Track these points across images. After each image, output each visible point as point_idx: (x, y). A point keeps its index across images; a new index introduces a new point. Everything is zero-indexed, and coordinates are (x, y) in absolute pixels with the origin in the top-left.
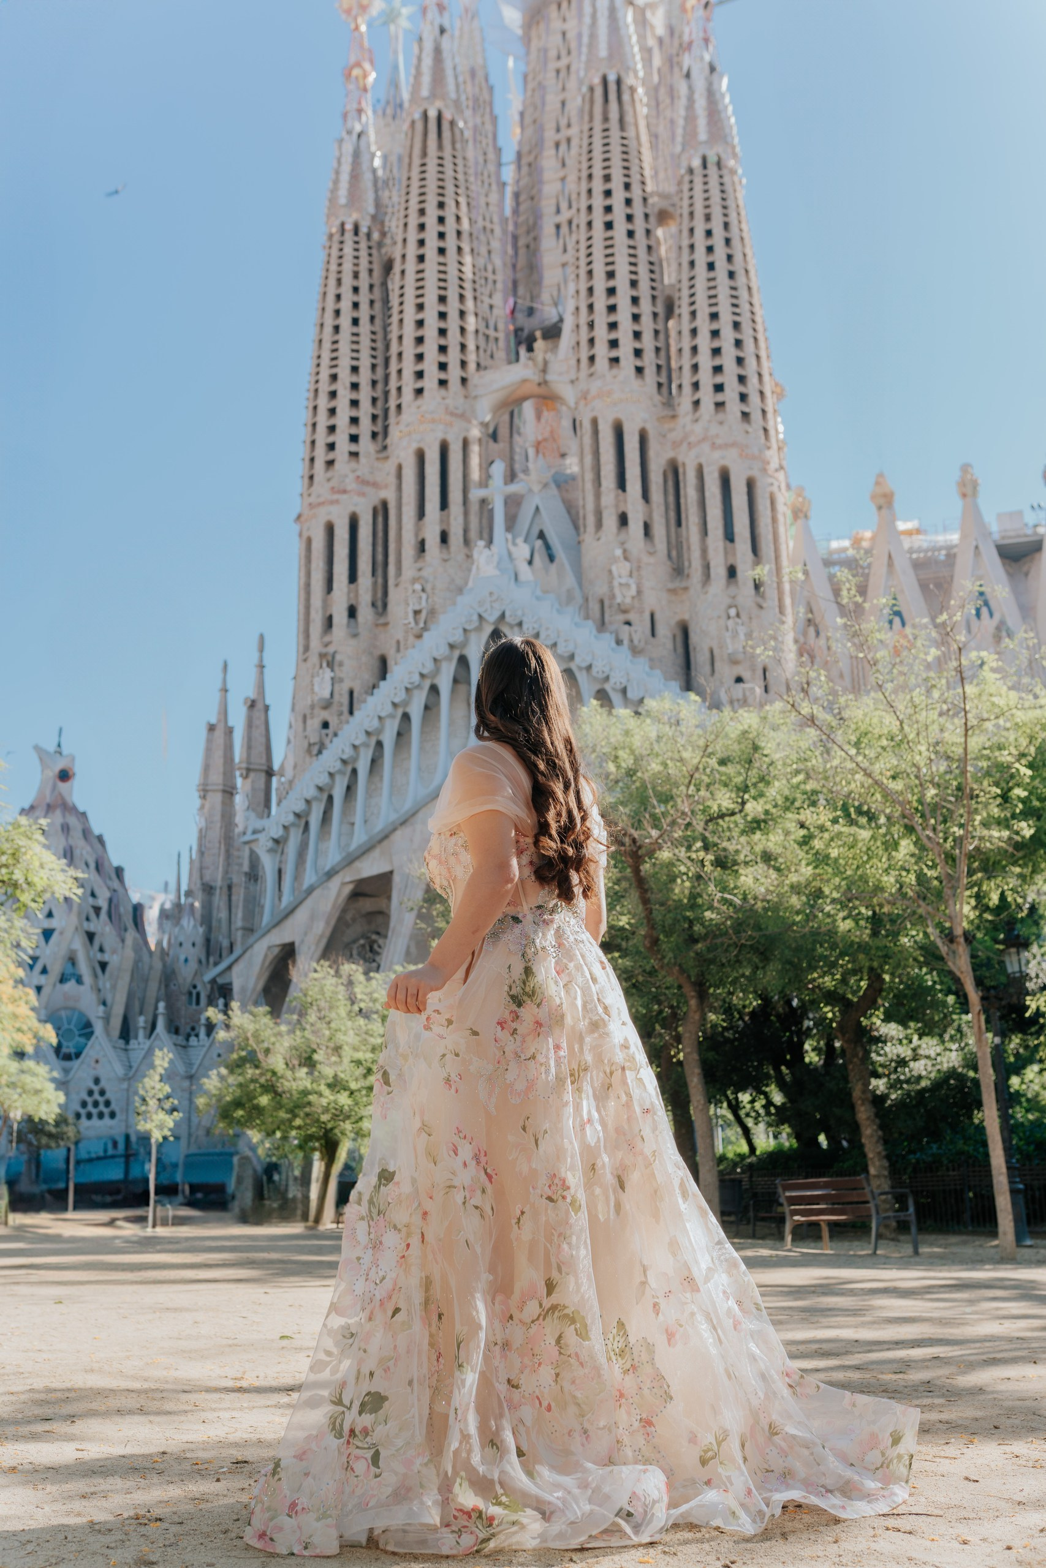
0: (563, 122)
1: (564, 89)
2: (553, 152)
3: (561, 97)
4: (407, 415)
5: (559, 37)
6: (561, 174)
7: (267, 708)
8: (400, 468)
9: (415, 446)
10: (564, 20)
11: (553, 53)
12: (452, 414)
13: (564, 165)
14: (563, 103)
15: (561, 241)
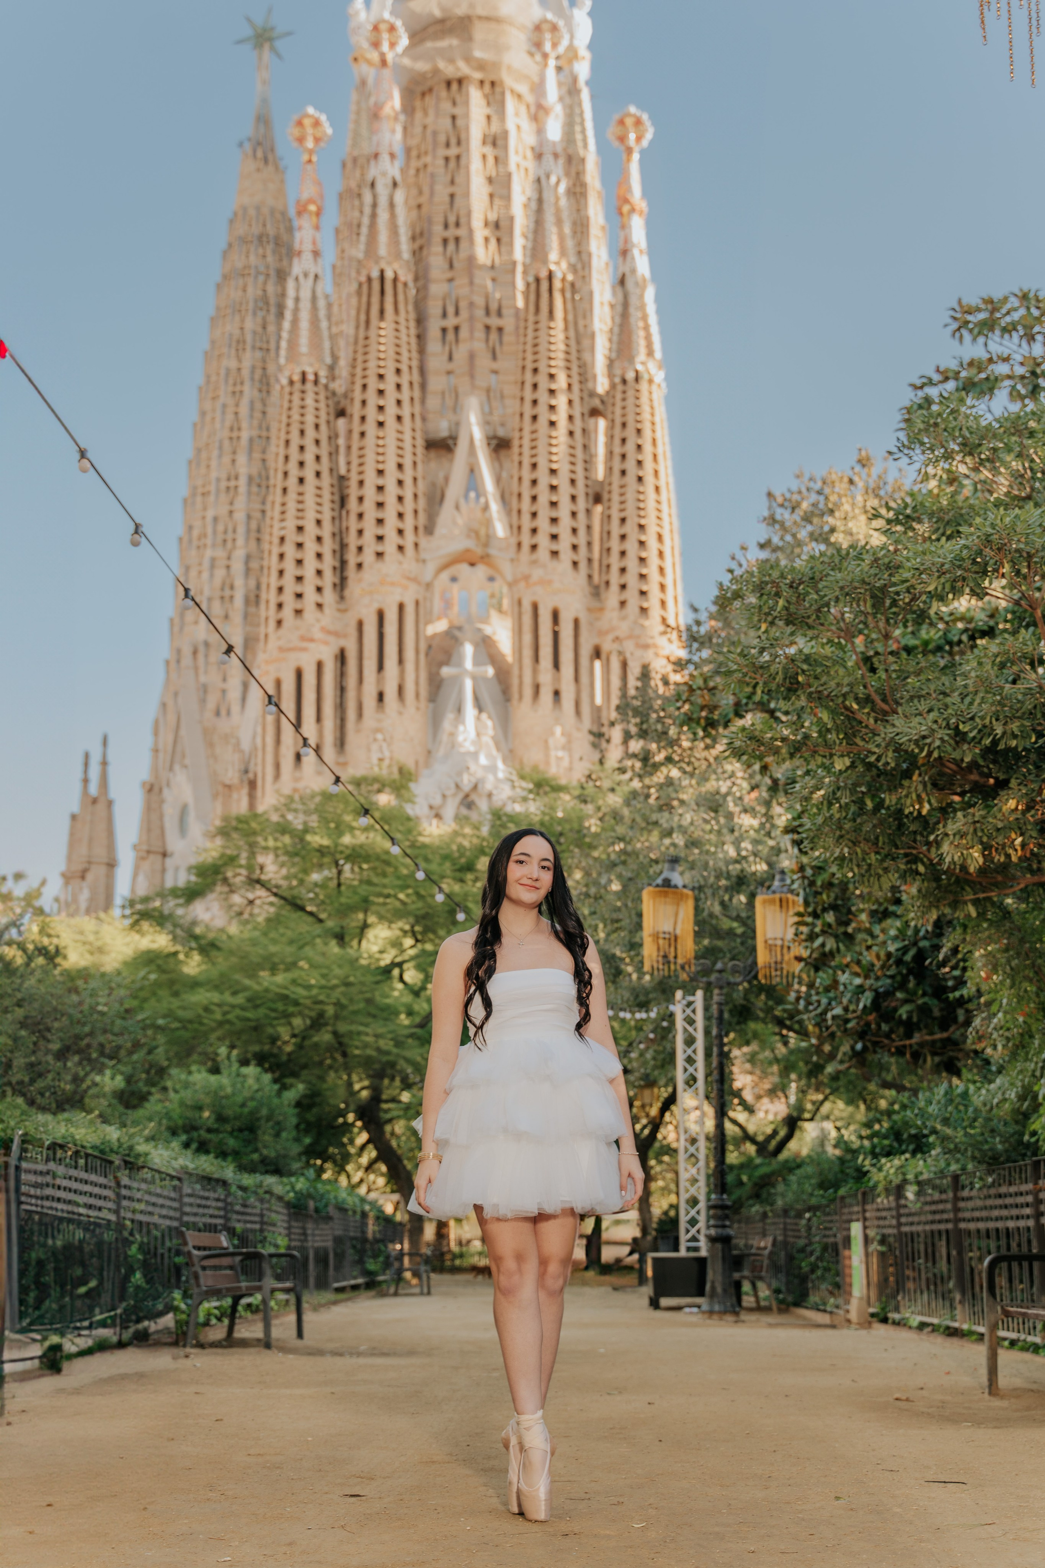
0: (452, 220)
1: (452, 182)
2: (440, 249)
3: (450, 190)
4: (367, 575)
5: (448, 121)
6: (449, 275)
7: (110, 803)
8: (360, 624)
9: (376, 606)
10: (454, 104)
11: (442, 139)
12: (409, 578)
13: (451, 266)
14: (452, 196)
15: (447, 348)
